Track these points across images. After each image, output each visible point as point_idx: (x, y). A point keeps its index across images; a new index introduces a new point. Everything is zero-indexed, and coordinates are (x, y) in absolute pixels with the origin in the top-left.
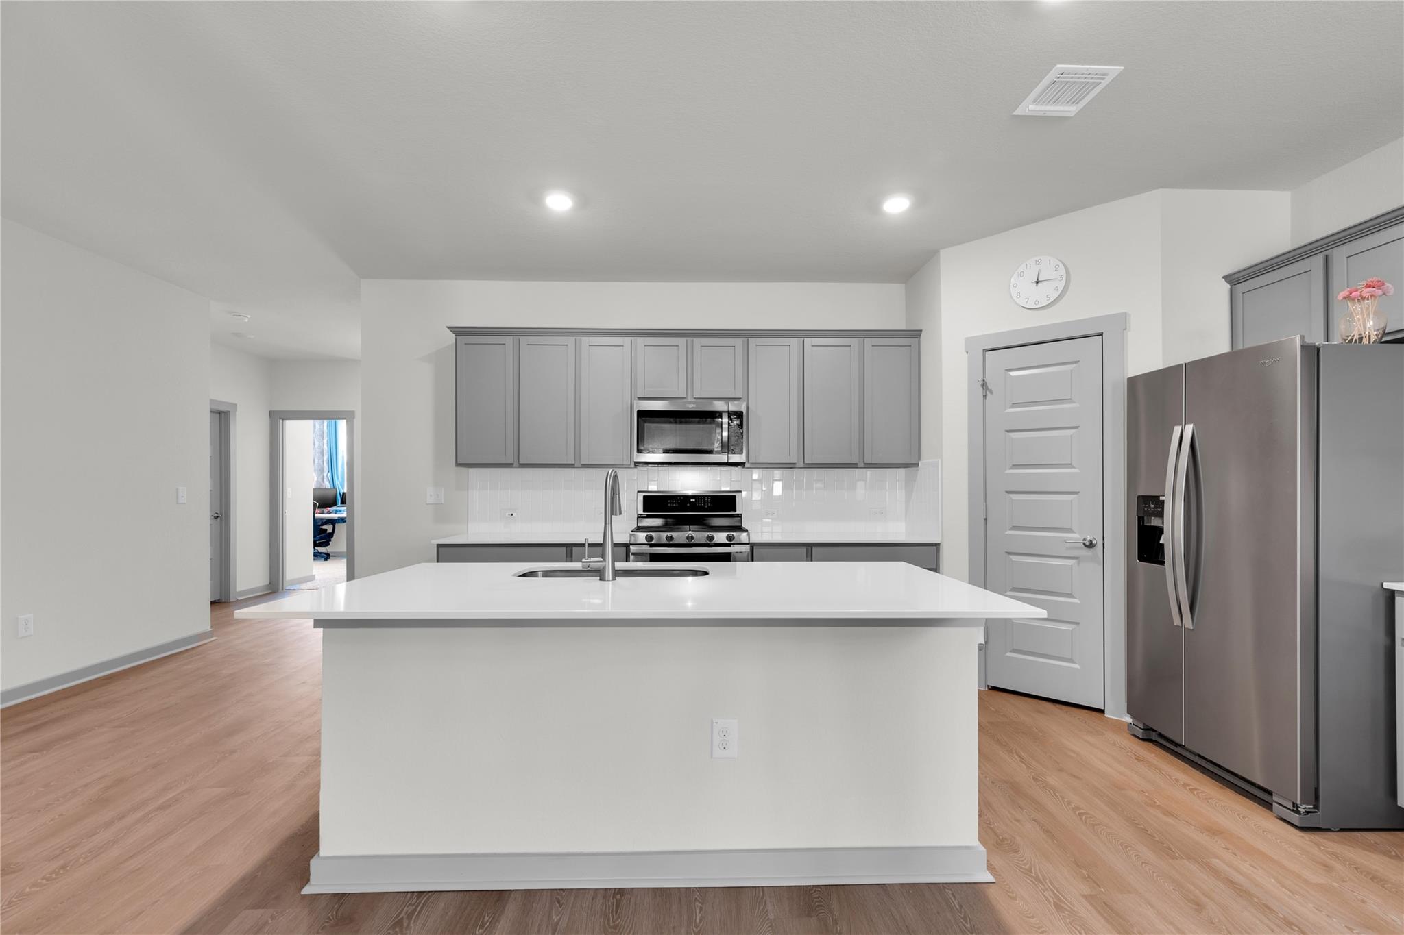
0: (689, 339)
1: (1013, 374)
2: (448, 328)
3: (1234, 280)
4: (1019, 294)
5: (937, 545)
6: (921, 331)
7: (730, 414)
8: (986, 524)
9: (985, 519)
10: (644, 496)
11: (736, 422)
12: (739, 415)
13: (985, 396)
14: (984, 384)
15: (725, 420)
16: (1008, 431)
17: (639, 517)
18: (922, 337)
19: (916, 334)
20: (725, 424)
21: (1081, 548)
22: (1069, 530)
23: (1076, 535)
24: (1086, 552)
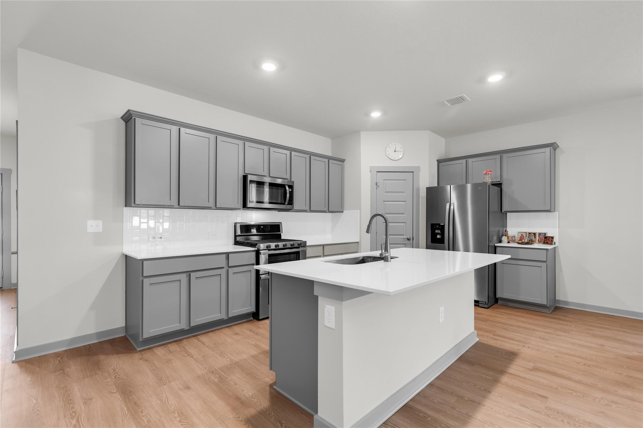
0: (268, 147)
1: (386, 181)
3: (439, 162)
4: (389, 154)
5: (359, 243)
6: (345, 160)
7: (288, 186)
11: (290, 190)
12: (291, 187)
13: (377, 188)
14: (376, 184)
15: (287, 189)
16: (384, 201)
19: (343, 161)
22: (403, 235)
23: (405, 237)
24: (407, 242)
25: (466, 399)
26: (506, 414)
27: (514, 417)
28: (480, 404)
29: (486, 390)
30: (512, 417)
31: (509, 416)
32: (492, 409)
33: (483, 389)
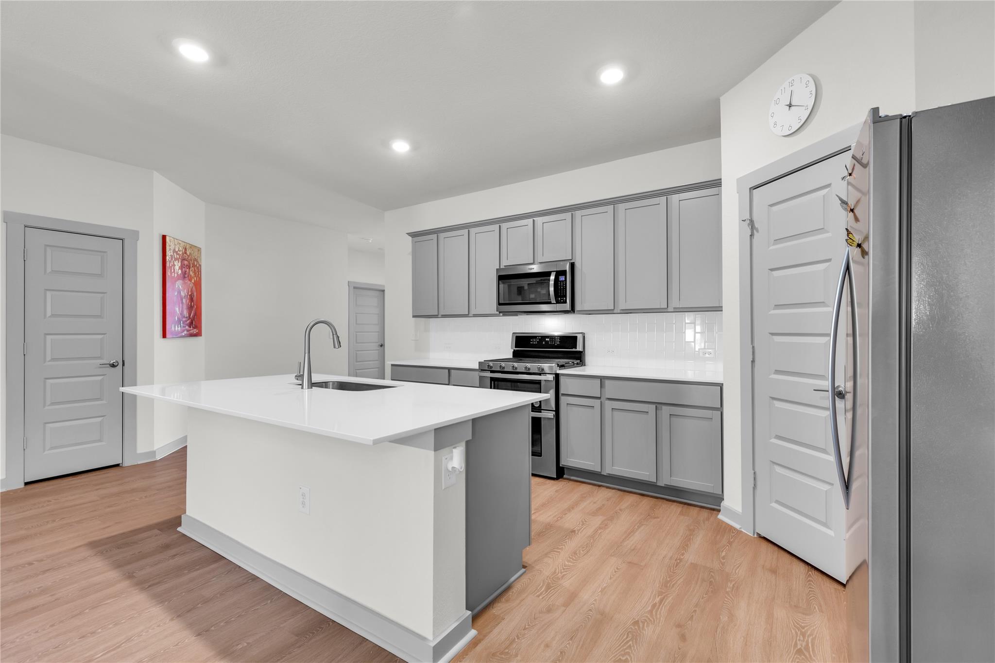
0: (534, 219)
1: (775, 208)
2: (407, 234)
4: (775, 124)
5: (721, 383)
7: (557, 273)
10: (516, 336)
11: (562, 278)
13: (752, 235)
14: (751, 222)
15: (553, 278)
16: (771, 270)
25: (200, 605)
26: (136, 638)
27: (123, 645)
28: (177, 617)
29: (206, 631)
30: (125, 642)
31: (129, 640)
32: (159, 626)
33: (213, 628)
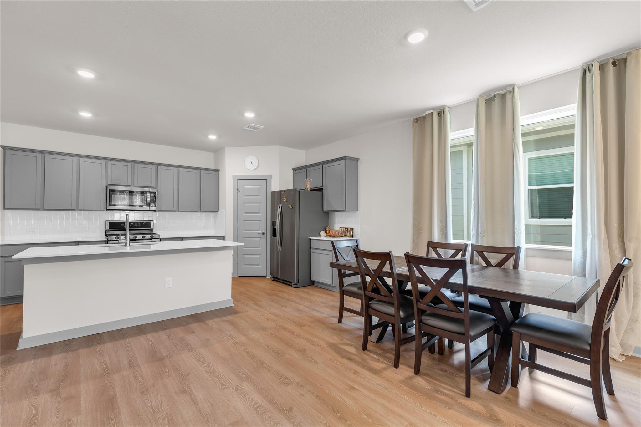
0: (133, 164)
1: (245, 187)
3: (294, 170)
4: (247, 165)
5: (224, 236)
7: (151, 193)
8: (238, 229)
9: (238, 228)
10: (109, 223)
11: (153, 195)
12: (154, 193)
13: (238, 193)
14: (238, 189)
15: (149, 194)
16: (244, 203)
17: (107, 231)
18: (220, 172)
19: (218, 171)
20: (149, 196)
21: (261, 235)
22: (259, 230)
23: (260, 232)
24: (263, 236)
